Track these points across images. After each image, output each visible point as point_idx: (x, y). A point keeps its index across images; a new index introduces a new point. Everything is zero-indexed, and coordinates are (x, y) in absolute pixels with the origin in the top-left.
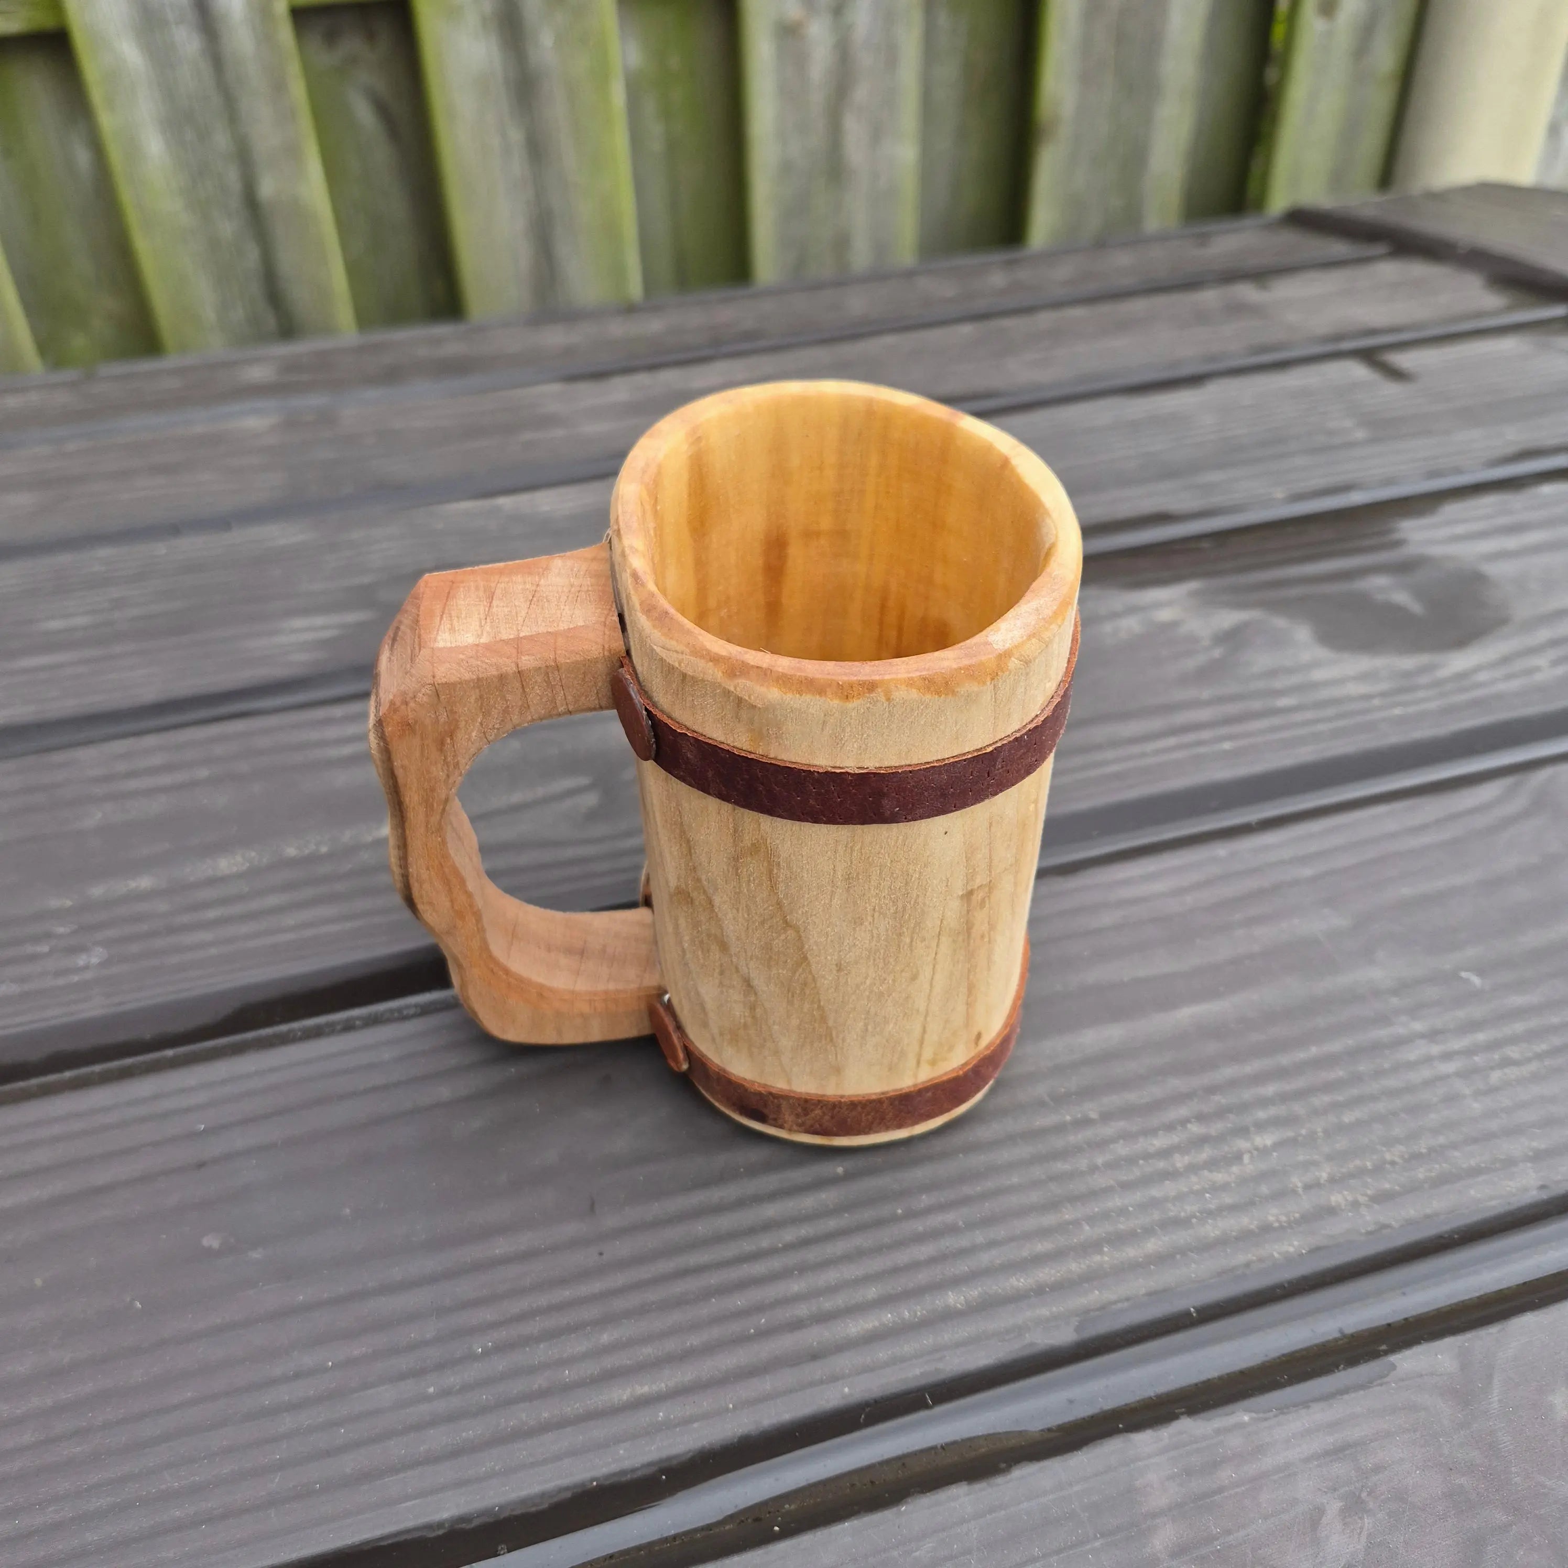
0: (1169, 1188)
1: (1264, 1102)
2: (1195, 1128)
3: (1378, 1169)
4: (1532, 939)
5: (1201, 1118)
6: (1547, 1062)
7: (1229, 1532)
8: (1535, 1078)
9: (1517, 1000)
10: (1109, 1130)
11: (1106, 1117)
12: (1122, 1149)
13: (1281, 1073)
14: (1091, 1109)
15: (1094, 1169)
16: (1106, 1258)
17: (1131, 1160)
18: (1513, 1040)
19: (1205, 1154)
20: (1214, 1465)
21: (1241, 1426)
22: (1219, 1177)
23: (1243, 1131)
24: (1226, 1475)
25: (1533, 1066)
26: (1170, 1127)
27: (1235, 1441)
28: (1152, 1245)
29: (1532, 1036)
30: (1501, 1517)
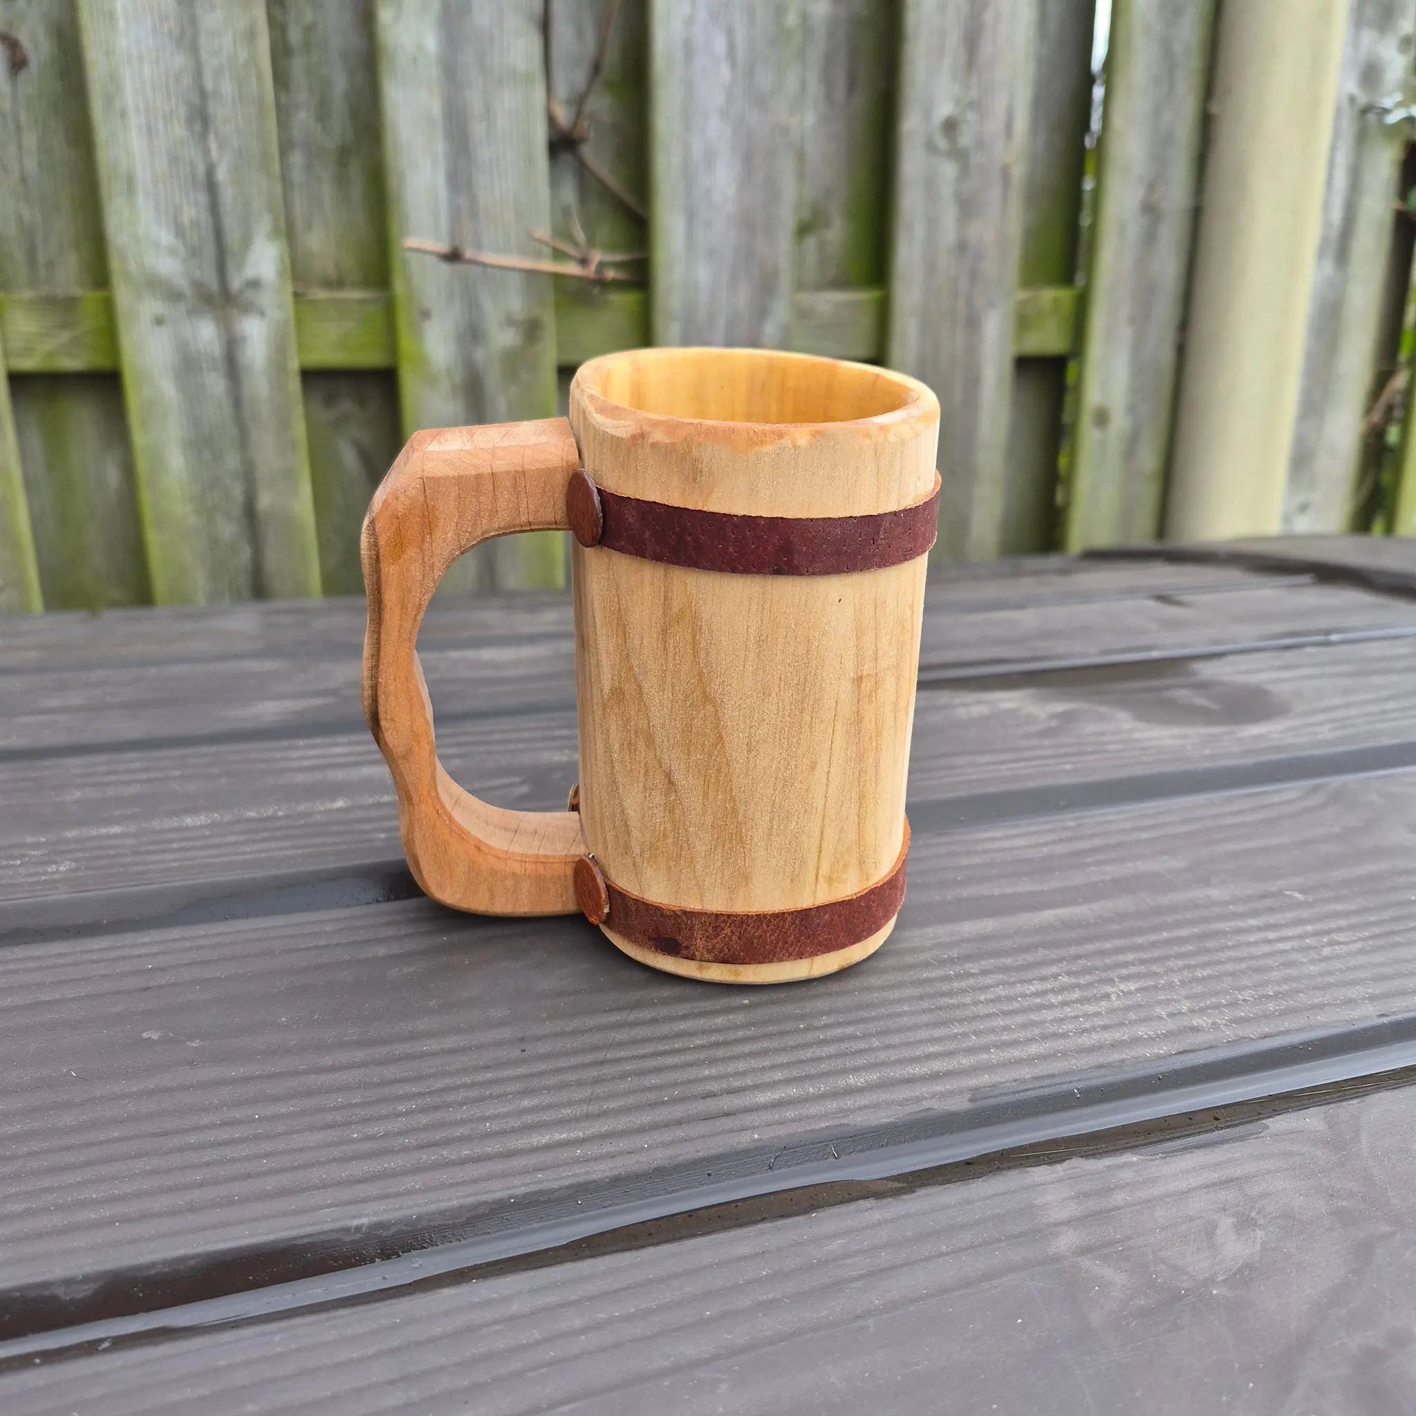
0: (1048, 1015)
1: (1125, 965)
2: (1065, 980)
3: (1233, 1004)
4: (1342, 873)
5: (1069, 973)
6: (1370, 943)
7: (1129, 1238)
8: (1361, 952)
9: (1339, 907)
10: (989, 980)
11: (984, 973)
12: (1001, 991)
13: (1139, 948)
14: (973, 968)
15: (975, 1003)
16: (994, 1056)
17: (1009, 999)
18: (1340, 930)
19: (1076, 995)
20: (1108, 1191)
21: (1131, 1164)
22: (1090, 1008)
23: (1110, 981)
24: (1119, 1198)
25: (1360, 945)
26: (1044, 979)
27: (1127, 1175)
28: (1033, 1049)
29: (1351, 928)
30: (1384, 1228)
